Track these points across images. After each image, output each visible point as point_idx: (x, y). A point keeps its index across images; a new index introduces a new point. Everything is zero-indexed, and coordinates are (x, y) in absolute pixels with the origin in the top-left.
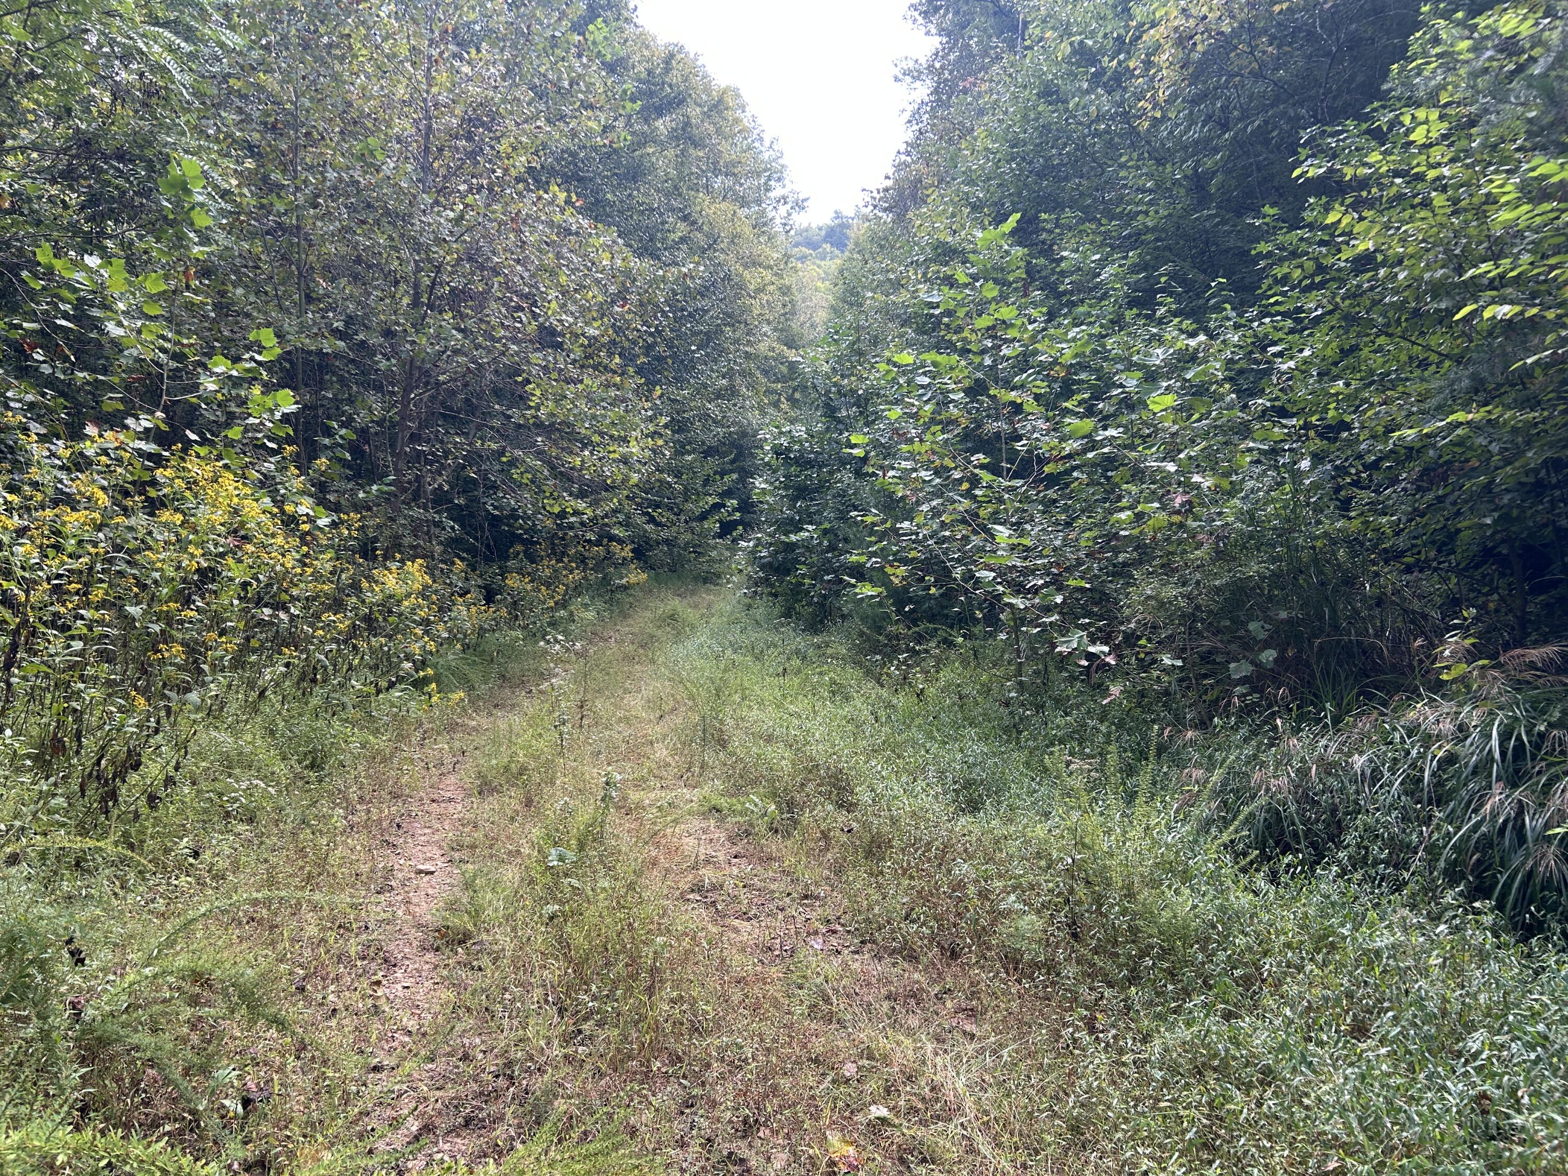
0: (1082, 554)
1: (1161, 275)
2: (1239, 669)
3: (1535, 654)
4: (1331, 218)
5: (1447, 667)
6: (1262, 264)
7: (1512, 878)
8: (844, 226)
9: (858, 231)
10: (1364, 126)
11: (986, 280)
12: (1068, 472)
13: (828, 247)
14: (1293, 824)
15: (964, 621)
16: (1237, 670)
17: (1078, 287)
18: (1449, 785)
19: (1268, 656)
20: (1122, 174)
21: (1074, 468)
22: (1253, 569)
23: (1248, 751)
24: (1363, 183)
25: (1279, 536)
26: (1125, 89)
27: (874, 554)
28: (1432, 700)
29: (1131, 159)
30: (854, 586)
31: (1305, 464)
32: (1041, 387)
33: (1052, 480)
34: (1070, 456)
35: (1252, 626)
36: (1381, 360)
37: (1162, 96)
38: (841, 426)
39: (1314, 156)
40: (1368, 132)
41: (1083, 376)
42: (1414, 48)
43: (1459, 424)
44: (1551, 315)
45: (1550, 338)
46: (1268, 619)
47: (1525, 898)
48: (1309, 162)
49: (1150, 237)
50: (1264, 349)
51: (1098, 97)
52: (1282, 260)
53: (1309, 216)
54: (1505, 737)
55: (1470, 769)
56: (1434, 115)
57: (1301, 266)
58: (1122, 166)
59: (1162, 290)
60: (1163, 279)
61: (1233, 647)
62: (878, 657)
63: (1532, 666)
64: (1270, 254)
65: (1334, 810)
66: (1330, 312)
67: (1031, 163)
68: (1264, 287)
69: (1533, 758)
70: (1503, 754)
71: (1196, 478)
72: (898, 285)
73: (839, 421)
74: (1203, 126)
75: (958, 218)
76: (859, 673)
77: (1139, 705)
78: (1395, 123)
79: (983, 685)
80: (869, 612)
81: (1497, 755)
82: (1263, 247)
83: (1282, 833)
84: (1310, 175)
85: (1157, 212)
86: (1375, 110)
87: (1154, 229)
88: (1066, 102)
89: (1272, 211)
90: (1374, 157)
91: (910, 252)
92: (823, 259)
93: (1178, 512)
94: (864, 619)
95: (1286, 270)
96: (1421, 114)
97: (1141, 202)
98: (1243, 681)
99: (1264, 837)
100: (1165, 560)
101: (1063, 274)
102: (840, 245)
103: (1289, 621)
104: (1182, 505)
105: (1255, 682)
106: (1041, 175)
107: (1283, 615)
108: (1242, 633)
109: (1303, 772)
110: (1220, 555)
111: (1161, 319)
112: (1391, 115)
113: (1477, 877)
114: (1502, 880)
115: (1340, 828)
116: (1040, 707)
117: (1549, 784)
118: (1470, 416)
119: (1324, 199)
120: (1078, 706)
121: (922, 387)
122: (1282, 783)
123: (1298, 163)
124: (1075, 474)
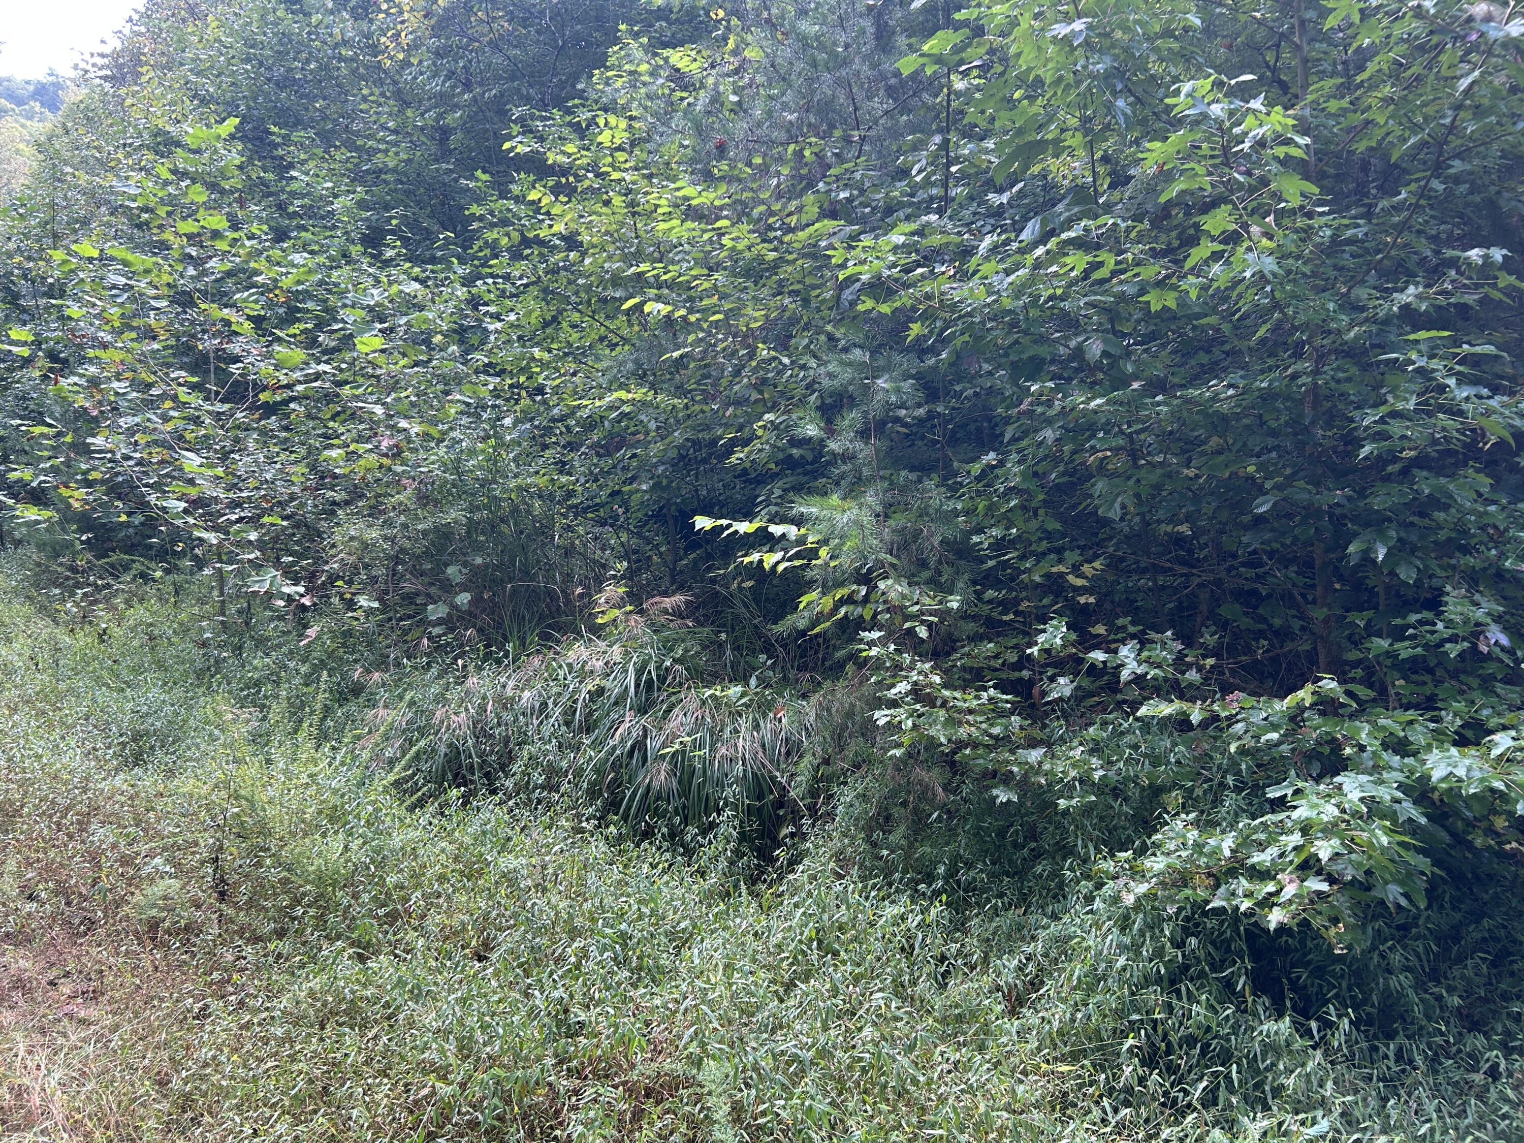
0: (296, 489)
1: (392, 218)
2: (437, 611)
3: (668, 602)
4: (533, 196)
5: (603, 612)
6: (475, 225)
7: (634, 794)
8: (58, 86)
9: (74, 95)
10: (568, 119)
11: (194, 181)
12: (286, 402)
13: (37, 106)
14: (470, 757)
15: (164, 554)
16: (434, 612)
17: (309, 212)
18: (596, 714)
19: (463, 599)
20: (363, 106)
21: (293, 399)
22: (454, 515)
23: (435, 689)
24: (564, 171)
25: (482, 486)
26: (371, 21)
27: (45, 472)
28: (590, 639)
29: (372, 94)
30: (12, 508)
31: (508, 421)
32: (256, 309)
33: (269, 409)
34: (289, 386)
35: (451, 570)
36: (578, 335)
37: (405, 40)
38: (26, 317)
39: (523, 133)
40: (570, 124)
41: (310, 305)
42: (611, 61)
43: (624, 402)
44: (692, 318)
45: (691, 338)
46: (465, 564)
47: (644, 808)
48: (519, 139)
49: (389, 177)
50: (475, 308)
51: (344, 21)
52: (493, 225)
53: (515, 189)
54: (639, 672)
55: (612, 700)
56: (623, 124)
57: (508, 234)
58: (365, 99)
59: (392, 232)
60: (394, 222)
61: (433, 590)
62: (58, 591)
63: (664, 610)
64: (481, 218)
65: (507, 740)
66: (533, 283)
67: (269, 69)
68: (475, 248)
69: (659, 689)
70: (637, 686)
71: (403, 424)
72: (106, 166)
73: (24, 310)
74: (444, 82)
75: (179, 108)
76: (28, 609)
77: (344, 645)
78: (592, 122)
79: (181, 624)
80: (47, 537)
81: (632, 689)
82: (475, 209)
83: (460, 767)
84: (518, 150)
85: (397, 154)
86: (576, 106)
87: (394, 170)
88: (308, 15)
89: (485, 177)
90: (570, 148)
91: (125, 132)
92: (31, 118)
93: (386, 455)
94: (41, 546)
95: (496, 236)
96: (612, 120)
97: (382, 140)
98: (440, 622)
99: (444, 771)
100: (373, 501)
101: (293, 195)
102: (53, 106)
103: (486, 566)
104: (390, 448)
105: (448, 623)
106: (281, 85)
107: (479, 561)
108: (441, 577)
109: (482, 709)
110: (423, 499)
111: (386, 261)
112: (589, 115)
113: (612, 793)
114: (628, 794)
115: (511, 758)
116: (238, 649)
117: (669, 711)
118: (630, 396)
119: (532, 177)
120: (279, 646)
121: (114, 287)
122: (461, 719)
123: (510, 137)
124: (292, 405)
